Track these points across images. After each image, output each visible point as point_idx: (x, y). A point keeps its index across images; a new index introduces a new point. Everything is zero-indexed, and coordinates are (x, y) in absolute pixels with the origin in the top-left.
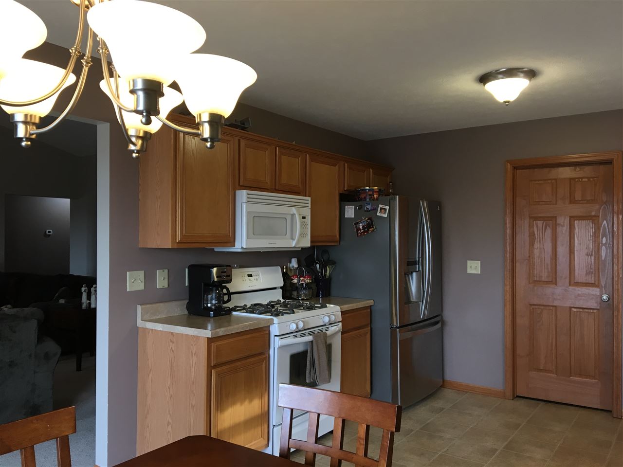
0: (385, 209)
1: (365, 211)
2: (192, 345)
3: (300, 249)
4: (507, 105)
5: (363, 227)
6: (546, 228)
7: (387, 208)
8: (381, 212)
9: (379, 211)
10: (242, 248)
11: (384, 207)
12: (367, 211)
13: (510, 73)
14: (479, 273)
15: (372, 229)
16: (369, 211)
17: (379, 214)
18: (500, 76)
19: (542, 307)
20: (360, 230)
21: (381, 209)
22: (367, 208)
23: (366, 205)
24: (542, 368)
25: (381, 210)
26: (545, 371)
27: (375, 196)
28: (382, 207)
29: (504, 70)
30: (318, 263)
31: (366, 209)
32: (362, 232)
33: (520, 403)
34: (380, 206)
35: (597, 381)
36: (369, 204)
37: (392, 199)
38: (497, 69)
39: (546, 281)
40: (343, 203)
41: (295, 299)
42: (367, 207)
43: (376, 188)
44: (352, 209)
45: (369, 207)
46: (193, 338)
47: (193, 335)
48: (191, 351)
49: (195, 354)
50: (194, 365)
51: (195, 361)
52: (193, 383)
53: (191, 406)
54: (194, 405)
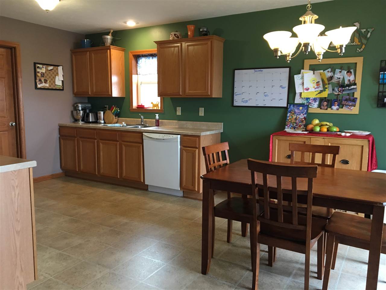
46: (14, 172)
47: (14, 171)
48: (12, 186)
49: (17, 187)
50: (17, 196)
51: (18, 192)
52: (17, 212)
53: (15, 233)
54: (19, 230)
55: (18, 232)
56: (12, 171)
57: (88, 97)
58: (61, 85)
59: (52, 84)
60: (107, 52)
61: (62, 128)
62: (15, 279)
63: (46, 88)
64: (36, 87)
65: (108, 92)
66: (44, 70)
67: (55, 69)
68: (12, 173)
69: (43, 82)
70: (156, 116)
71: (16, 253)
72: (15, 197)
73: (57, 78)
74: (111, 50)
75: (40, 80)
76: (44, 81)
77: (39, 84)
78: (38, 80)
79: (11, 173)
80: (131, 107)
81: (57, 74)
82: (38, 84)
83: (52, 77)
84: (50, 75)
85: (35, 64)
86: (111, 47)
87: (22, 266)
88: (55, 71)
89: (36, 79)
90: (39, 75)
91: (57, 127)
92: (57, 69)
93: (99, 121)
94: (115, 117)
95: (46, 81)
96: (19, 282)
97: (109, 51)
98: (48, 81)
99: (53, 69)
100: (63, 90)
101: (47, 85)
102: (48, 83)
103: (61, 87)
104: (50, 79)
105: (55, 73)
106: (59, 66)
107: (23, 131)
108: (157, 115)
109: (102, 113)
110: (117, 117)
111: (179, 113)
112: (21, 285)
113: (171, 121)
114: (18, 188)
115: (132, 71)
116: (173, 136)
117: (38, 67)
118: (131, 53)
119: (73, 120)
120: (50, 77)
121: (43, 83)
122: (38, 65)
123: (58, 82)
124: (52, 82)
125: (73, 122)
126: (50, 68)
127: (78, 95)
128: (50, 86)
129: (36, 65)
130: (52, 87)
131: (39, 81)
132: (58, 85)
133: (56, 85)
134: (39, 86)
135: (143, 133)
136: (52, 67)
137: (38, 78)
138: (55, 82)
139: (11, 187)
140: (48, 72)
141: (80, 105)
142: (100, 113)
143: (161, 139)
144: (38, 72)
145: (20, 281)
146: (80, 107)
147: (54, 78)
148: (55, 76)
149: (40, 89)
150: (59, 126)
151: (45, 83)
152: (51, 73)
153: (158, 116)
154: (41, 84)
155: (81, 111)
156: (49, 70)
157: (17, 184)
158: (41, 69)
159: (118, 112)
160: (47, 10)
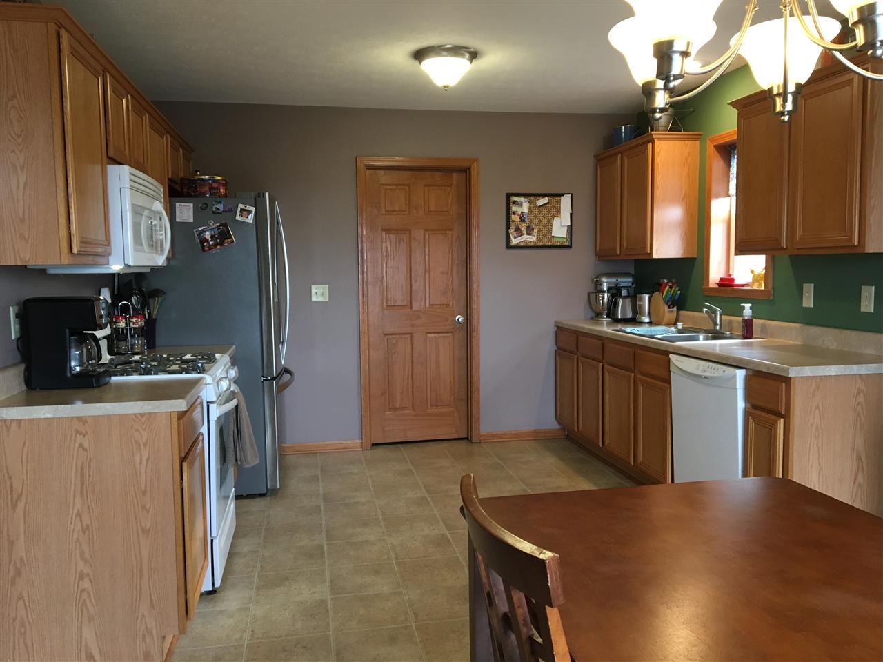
0: (249, 212)
1: (214, 212)
2: (137, 430)
3: (149, 270)
4: (446, 90)
5: (212, 236)
6: (399, 243)
7: (253, 209)
8: (241, 215)
9: (238, 213)
10: (128, 266)
11: (247, 208)
12: (218, 212)
13: (456, 51)
14: (327, 300)
15: (229, 240)
16: (221, 213)
17: (238, 218)
18: (444, 53)
19: (397, 336)
20: (207, 241)
21: (242, 210)
22: (217, 209)
23: (214, 203)
24: (398, 407)
25: (241, 212)
26: (402, 408)
27: (221, 190)
28: (244, 208)
29: (450, 46)
30: (136, 295)
31: (214, 209)
32: (212, 245)
33: (379, 452)
34: (241, 206)
35: (452, 409)
36: (220, 202)
37: (259, 196)
38: (443, 44)
39: (402, 306)
40: (174, 199)
41: (123, 354)
42: (217, 206)
43: (219, 178)
44: (188, 209)
45: (221, 207)
46: (140, 417)
47: (139, 414)
48: (136, 442)
49: (145, 444)
50: (144, 462)
51: (147, 455)
52: (144, 493)
53: (140, 531)
54: (148, 527)
55: (146, 532)
56: (135, 414)
57: (635, 260)
58: (564, 235)
59: (544, 235)
60: (647, 149)
61: (561, 331)
62: (137, 618)
63: (530, 244)
64: (509, 246)
65: (645, 248)
66: (525, 208)
67: (553, 202)
68: (136, 416)
69: (525, 232)
70: (744, 308)
71: (141, 570)
72: (141, 463)
73: (556, 222)
74: (657, 142)
75: (518, 230)
76: (527, 230)
77: (515, 238)
78: (513, 230)
79: (134, 417)
80: (705, 283)
81: (558, 212)
82: (511, 237)
83: (544, 221)
84: (540, 217)
85: (509, 196)
86: (654, 136)
87: (153, 597)
88: (553, 207)
89: (508, 227)
90: (515, 218)
91: (552, 329)
92: (559, 202)
93: (639, 318)
94: (669, 307)
95: (530, 231)
96: (146, 627)
97: (650, 145)
98: (536, 230)
99: (548, 203)
100: (569, 247)
101: (533, 239)
102: (536, 234)
103: (565, 240)
104: (540, 226)
105: (553, 212)
106: (563, 195)
107: (474, 334)
108: (748, 306)
109: (647, 297)
110: (675, 309)
111: (808, 301)
112: (151, 633)
113: (786, 324)
114: (148, 447)
115: (710, 190)
116: (724, 371)
117: (515, 202)
118: (711, 141)
119: (591, 314)
120: (540, 221)
121: (523, 234)
122: (515, 198)
123: (560, 229)
124: (544, 231)
125: (592, 319)
126: (542, 201)
127: (606, 257)
128: (539, 240)
129: (511, 198)
130: (545, 242)
131: (515, 231)
132: (557, 237)
133: (553, 237)
134: (514, 241)
135: (671, 356)
136: (547, 198)
137: (513, 227)
138: (550, 231)
139: (134, 443)
140: (535, 212)
141: (604, 280)
142: (641, 299)
143: (700, 376)
144: (514, 213)
145: (149, 627)
146: (605, 283)
147: (550, 222)
148: (553, 217)
149: (517, 247)
150: (558, 327)
151: (528, 234)
152: (544, 211)
153: (751, 308)
154: (520, 238)
155: (606, 295)
156: (539, 207)
157: (145, 438)
158: (522, 205)
159: (677, 297)
160: (445, 87)
